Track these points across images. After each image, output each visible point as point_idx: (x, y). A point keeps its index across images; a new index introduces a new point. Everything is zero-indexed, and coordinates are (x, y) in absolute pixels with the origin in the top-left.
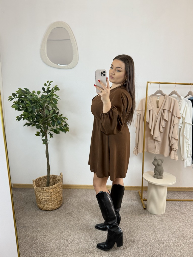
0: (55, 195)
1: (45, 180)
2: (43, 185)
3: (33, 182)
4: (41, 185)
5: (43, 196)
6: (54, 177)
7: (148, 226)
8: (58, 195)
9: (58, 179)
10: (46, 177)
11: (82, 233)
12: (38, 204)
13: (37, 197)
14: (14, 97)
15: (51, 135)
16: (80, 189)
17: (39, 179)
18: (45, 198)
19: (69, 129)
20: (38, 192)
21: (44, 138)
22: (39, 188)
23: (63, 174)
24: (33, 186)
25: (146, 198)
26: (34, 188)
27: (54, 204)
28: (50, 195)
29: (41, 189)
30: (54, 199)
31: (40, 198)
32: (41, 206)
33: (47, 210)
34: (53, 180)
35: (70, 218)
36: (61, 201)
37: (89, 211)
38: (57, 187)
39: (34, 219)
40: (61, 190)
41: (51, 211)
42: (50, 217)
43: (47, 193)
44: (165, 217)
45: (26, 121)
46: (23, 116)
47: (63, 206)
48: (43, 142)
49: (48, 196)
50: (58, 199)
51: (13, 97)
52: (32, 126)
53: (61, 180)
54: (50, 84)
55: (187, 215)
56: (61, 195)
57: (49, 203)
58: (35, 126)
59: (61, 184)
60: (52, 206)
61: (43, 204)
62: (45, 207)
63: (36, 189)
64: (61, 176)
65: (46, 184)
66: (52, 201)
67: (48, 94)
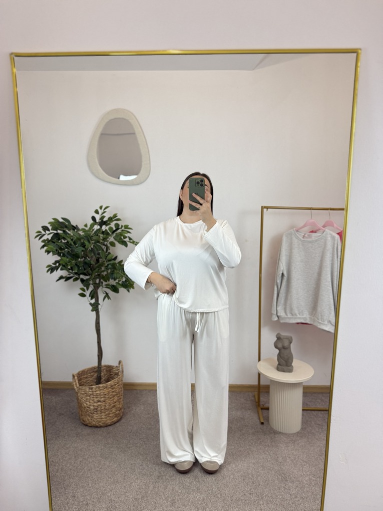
0: (112, 399)
1: (92, 374)
2: (89, 383)
3: (74, 376)
4: (85, 382)
5: (91, 401)
6: (109, 368)
7: (267, 453)
8: (116, 398)
9: (114, 372)
10: (94, 368)
12: (82, 416)
13: (80, 405)
14: (45, 232)
15: (107, 296)
17: (82, 373)
18: (94, 404)
19: (134, 285)
20: (83, 394)
21: (93, 301)
22: (84, 387)
23: (124, 363)
24: (73, 385)
25: (266, 406)
26: (75, 387)
27: (111, 415)
28: (103, 399)
29: (87, 390)
30: (110, 406)
31: (85, 405)
32: (87, 419)
33: (97, 427)
34: (106, 374)
35: (135, 440)
36: (121, 409)
38: (115, 385)
39: (72, 442)
40: (121, 391)
41: (102, 429)
42: (100, 438)
43: (98, 396)
44: (298, 438)
45: (64, 273)
46: (57, 264)
47: (123, 421)
48: (91, 308)
49: (100, 401)
50: (116, 407)
52: (76, 279)
53: (120, 374)
54: (105, 210)
56: (122, 400)
57: (101, 414)
58: (79, 281)
59: (122, 380)
60: (106, 418)
61: (91, 415)
62: (94, 421)
63: (79, 389)
64: (119, 367)
65: (95, 381)
66: (106, 409)
67: (101, 227)
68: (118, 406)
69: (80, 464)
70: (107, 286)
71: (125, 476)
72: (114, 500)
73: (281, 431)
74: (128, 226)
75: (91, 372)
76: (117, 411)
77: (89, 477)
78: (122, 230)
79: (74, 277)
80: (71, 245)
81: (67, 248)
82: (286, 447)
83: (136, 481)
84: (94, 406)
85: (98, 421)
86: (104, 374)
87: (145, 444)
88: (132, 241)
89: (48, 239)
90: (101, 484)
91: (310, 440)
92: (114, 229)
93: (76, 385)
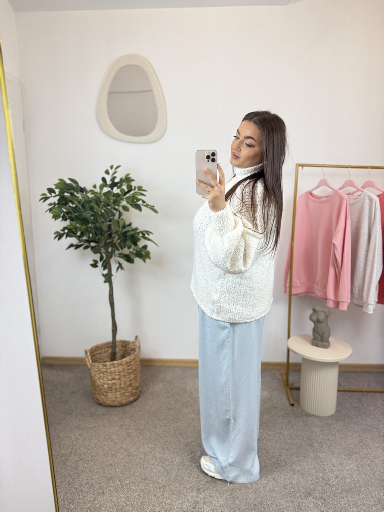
0: (127, 377)
1: (107, 349)
2: (103, 359)
3: (86, 352)
4: (100, 358)
5: (105, 379)
6: (125, 344)
7: (301, 438)
8: (132, 376)
9: (131, 347)
10: (109, 343)
11: (176, 450)
12: (96, 394)
13: (93, 383)
14: (51, 194)
15: (120, 266)
16: (171, 367)
17: (95, 349)
18: (110, 382)
19: (151, 255)
20: (97, 372)
21: (106, 272)
22: (97, 364)
23: (140, 338)
24: (86, 362)
25: (296, 385)
26: (88, 364)
27: (126, 394)
28: (118, 377)
29: (101, 367)
30: (126, 384)
31: (99, 383)
32: (102, 398)
33: (112, 406)
34: (122, 350)
35: (154, 421)
36: (137, 388)
37: (189, 407)
38: (131, 362)
39: (86, 423)
40: (138, 368)
41: (118, 408)
42: (116, 418)
43: (112, 373)
44: (334, 422)
45: (74, 241)
46: (66, 231)
47: (140, 399)
48: (103, 279)
49: (115, 379)
50: (133, 385)
51: (49, 195)
52: (86, 248)
53: (136, 350)
54: (117, 170)
55: (376, 418)
56: (138, 378)
57: (116, 392)
58: (90, 249)
59: (138, 357)
60: (121, 397)
61: (105, 393)
62: (108, 400)
63: (92, 366)
64: (136, 342)
65: (110, 357)
66: (121, 388)
67: (112, 189)
68: (135, 384)
69: (95, 447)
70: (121, 255)
71: (144, 461)
72: (133, 490)
73: (314, 414)
74: (141, 187)
75: (106, 347)
76: (133, 389)
77: (104, 462)
78: (135, 192)
79: (84, 246)
80: (79, 209)
81: (75, 212)
82: (321, 431)
83: (157, 467)
84: (108, 384)
85: (113, 400)
86: (120, 350)
87: (165, 426)
88: (145, 204)
89: (55, 203)
90: (118, 470)
91: (347, 424)
92: (127, 190)
93: (89, 362)
